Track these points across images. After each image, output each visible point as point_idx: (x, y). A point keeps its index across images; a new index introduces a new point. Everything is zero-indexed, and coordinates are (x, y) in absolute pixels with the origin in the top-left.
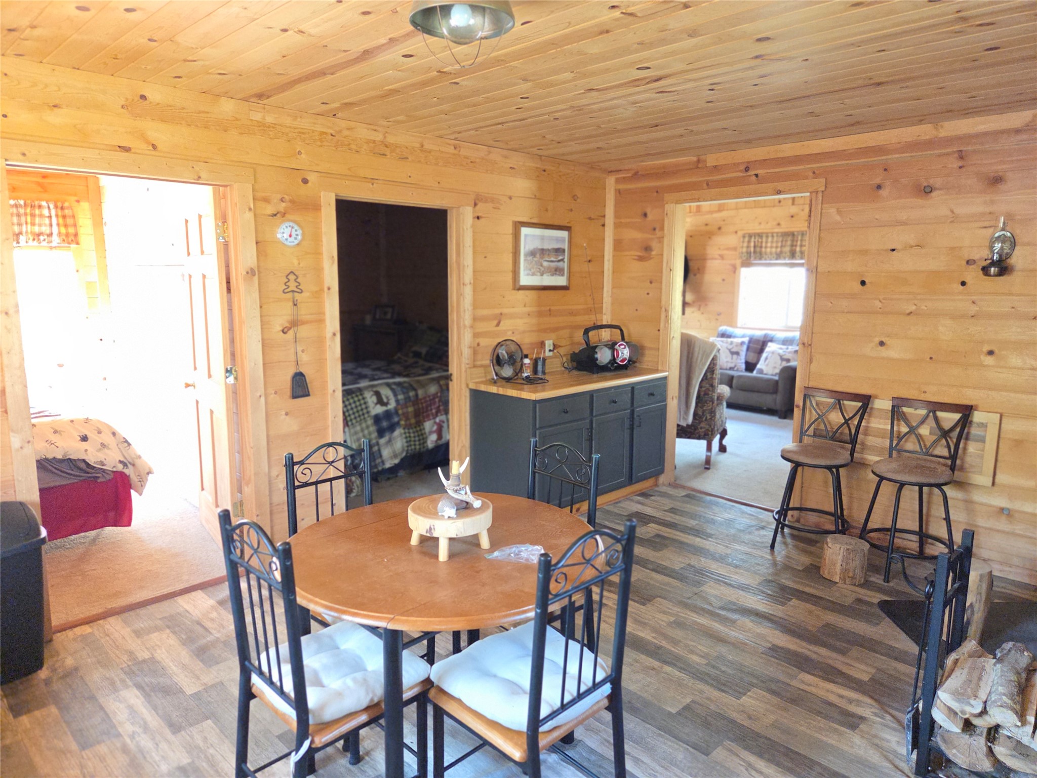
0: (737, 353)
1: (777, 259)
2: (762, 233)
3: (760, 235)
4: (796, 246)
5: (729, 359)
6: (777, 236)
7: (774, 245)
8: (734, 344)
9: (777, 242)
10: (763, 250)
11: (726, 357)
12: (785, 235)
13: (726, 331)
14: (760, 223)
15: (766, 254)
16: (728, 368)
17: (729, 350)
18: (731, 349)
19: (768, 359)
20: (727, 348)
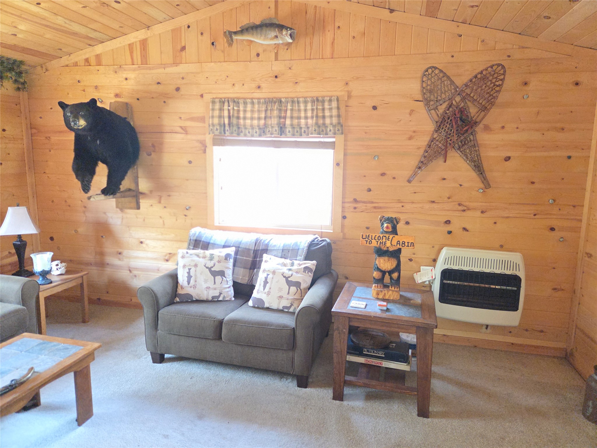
0: (222, 273)
1: (260, 136)
2: (238, 98)
3: (236, 101)
4: (285, 118)
5: (210, 284)
6: (259, 103)
7: (256, 115)
8: (216, 259)
9: (259, 111)
10: (241, 121)
11: (206, 281)
12: (270, 101)
13: (200, 235)
14: (234, 85)
15: (246, 128)
16: (210, 298)
17: (210, 269)
18: (212, 267)
19: (268, 283)
20: (205, 266)
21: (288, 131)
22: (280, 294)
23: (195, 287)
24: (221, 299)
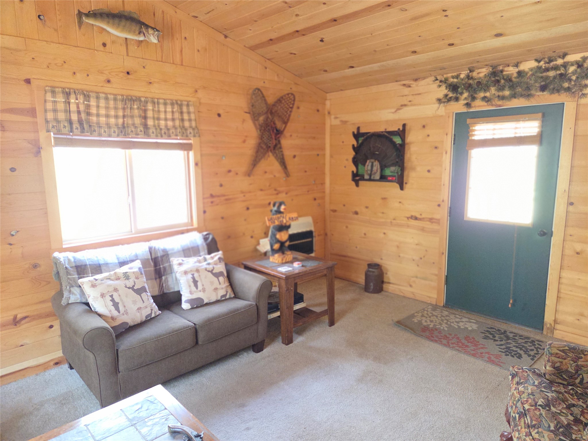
1: (120, 136)
2: (88, 91)
3: (85, 94)
5: (140, 304)
7: (112, 113)
8: (132, 277)
9: (116, 108)
10: (94, 119)
11: (134, 302)
14: (74, 73)
15: (100, 127)
16: (144, 319)
17: (132, 288)
18: (134, 286)
19: (197, 281)
20: (126, 287)
21: (151, 132)
22: (214, 287)
23: (126, 312)
24: (153, 315)
